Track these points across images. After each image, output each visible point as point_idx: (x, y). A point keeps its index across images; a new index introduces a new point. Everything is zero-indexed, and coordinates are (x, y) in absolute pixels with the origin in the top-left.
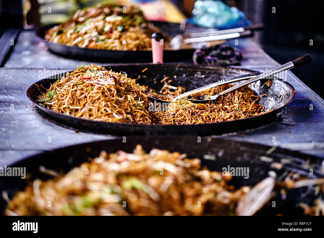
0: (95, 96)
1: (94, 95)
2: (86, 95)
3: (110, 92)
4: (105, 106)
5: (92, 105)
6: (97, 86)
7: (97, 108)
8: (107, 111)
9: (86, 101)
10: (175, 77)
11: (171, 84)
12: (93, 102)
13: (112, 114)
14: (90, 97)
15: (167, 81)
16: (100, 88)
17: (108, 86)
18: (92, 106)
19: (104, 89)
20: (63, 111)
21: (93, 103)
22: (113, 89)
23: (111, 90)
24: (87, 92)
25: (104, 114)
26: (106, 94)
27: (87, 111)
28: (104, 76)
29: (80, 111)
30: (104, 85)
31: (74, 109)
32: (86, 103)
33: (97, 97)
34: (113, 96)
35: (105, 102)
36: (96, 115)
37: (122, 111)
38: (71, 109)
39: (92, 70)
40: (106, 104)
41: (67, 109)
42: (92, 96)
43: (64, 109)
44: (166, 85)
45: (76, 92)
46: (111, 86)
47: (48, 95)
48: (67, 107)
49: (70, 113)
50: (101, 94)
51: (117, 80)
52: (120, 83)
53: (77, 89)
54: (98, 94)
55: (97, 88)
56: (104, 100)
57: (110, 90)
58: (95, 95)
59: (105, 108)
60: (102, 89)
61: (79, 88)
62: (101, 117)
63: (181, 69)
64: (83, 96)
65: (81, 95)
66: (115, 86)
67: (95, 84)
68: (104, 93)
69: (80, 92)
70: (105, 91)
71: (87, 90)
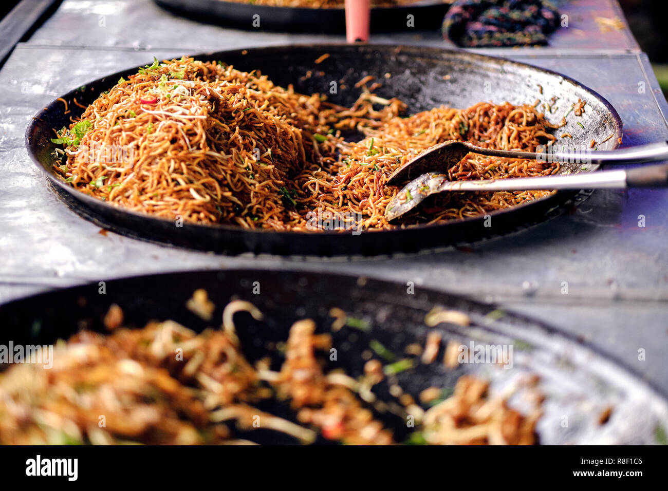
0: (155, 148)
1: (155, 145)
2: (138, 143)
3: (191, 138)
4: (175, 171)
5: (148, 168)
6: (165, 123)
7: (156, 176)
8: (178, 184)
9: (136, 158)
10: (388, 75)
11: (378, 92)
12: (149, 160)
13: (188, 190)
14: (145, 148)
15: (369, 84)
16: (170, 129)
17: (190, 125)
18: (148, 171)
19: (177, 132)
20: (91, 174)
21: (150, 164)
22: (199, 130)
23: (195, 134)
24: (141, 135)
25: (169, 191)
26: (182, 142)
27: (137, 181)
28: (189, 95)
29: (124, 180)
30: (181, 121)
31: (112, 172)
32: (138, 161)
33: (160, 151)
34: (199, 148)
35: (175, 162)
36: (153, 191)
37: (213, 182)
38: (109, 171)
39: (173, 75)
40: (177, 166)
41: (99, 170)
42: (150, 147)
43: (93, 172)
44: (365, 95)
45: (120, 134)
46: (195, 125)
47: (73, 131)
48: (100, 168)
49: (104, 182)
50: (168, 143)
51: (221, 102)
52: (228, 110)
53: (123, 128)
54: (165, 141)
55: (163, 127)
56: (174, 157)
57: (191, 134)
58: (158, 144)
59: (174, 176)
60: (174, 131)
61: (127, 126)
62: (162, 196)
63: (403, 59)
64: (132, 144)
65: (130, 142)
66: (205, 123)
67: (161, 117)
68: (178, 140)
69: (127, 135)
70: (179, 136)
71: (142, 130)
